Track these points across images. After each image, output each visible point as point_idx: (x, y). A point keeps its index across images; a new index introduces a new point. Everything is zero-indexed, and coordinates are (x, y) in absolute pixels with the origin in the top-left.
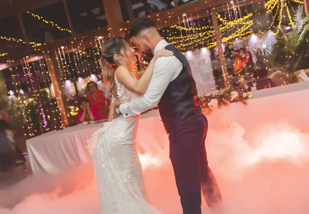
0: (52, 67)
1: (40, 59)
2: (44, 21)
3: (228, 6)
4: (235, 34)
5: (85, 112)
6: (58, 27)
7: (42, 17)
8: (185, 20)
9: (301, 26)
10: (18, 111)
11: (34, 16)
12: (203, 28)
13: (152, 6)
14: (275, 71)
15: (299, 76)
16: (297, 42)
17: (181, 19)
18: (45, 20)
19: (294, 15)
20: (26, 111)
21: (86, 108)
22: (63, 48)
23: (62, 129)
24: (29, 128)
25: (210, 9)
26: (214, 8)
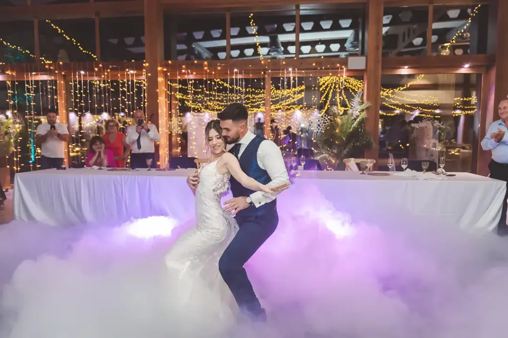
0: (64, 92)
1: (50, 79)
2: (64, 35)
3: (286, 72)
4: (278, 104)
5: (97, 154)
6: (80, 47)
7: (63, 31)
8: (235, 76)
9: (357, 112)
10: (5, 135)
11: (54, 27)
12: (247, 90)
13: (196, 52)
14: (322, 154)
15: (348, 164)
16: (351, 128)
17: (232, 74)
18: (66, 35)
19: (352, 99)
20: (16, 137)
21: (100, 150)
22: (82, 72)
23: (65, 168)
24: (15, 159)
25: (265, 71)
26: (270, 71)
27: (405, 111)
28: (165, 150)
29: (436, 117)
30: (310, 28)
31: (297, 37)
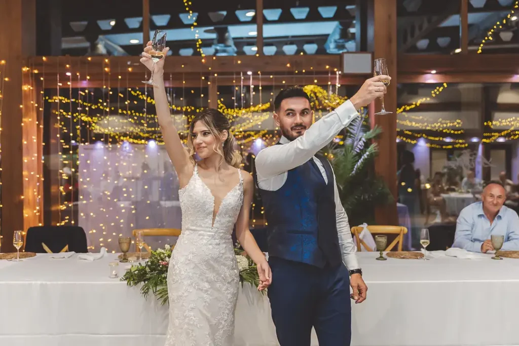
3: (242, 78)
9: (361, 143)
12: (184, 109)
16: (353, 170)
25: (208, 75)
26: (216, 75)
27: (404, 139)
28: (35, 209)
29: (444, 147)
30: (276, 18)
31: (260, 31)
